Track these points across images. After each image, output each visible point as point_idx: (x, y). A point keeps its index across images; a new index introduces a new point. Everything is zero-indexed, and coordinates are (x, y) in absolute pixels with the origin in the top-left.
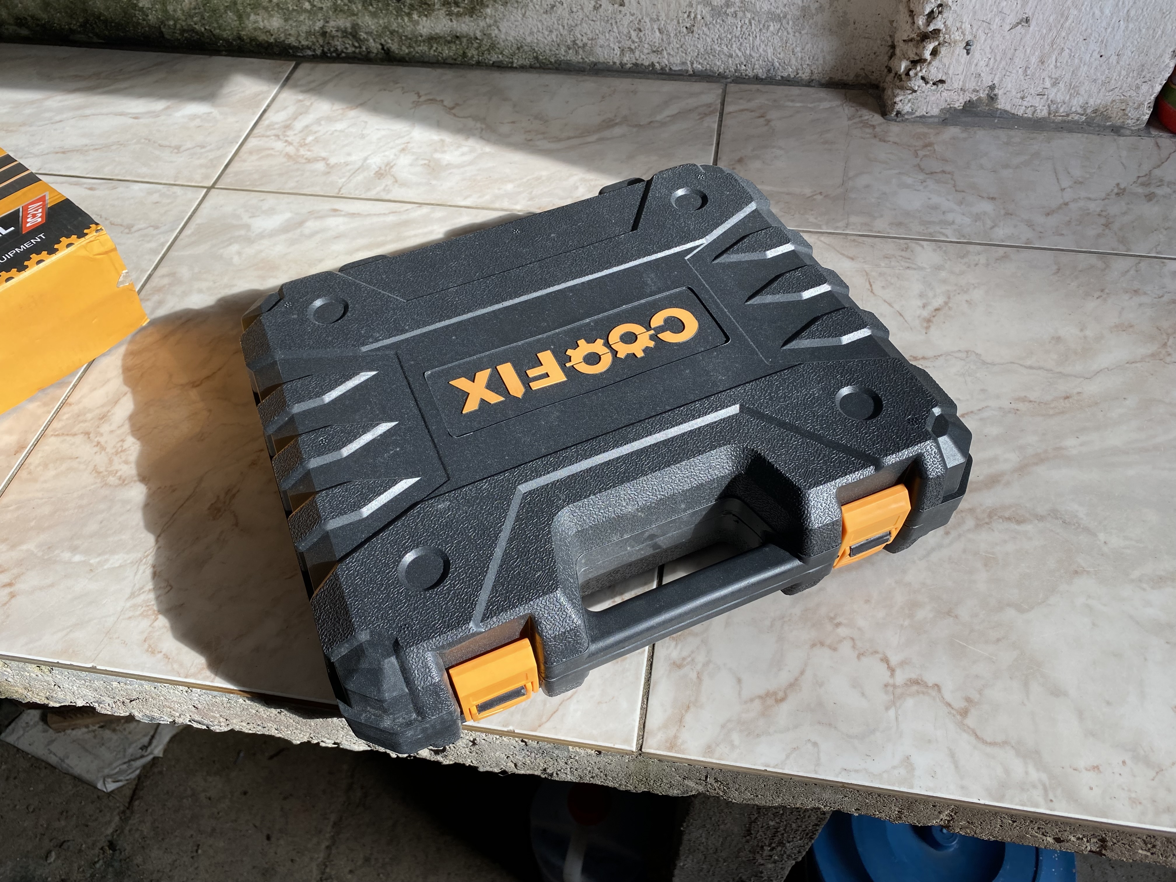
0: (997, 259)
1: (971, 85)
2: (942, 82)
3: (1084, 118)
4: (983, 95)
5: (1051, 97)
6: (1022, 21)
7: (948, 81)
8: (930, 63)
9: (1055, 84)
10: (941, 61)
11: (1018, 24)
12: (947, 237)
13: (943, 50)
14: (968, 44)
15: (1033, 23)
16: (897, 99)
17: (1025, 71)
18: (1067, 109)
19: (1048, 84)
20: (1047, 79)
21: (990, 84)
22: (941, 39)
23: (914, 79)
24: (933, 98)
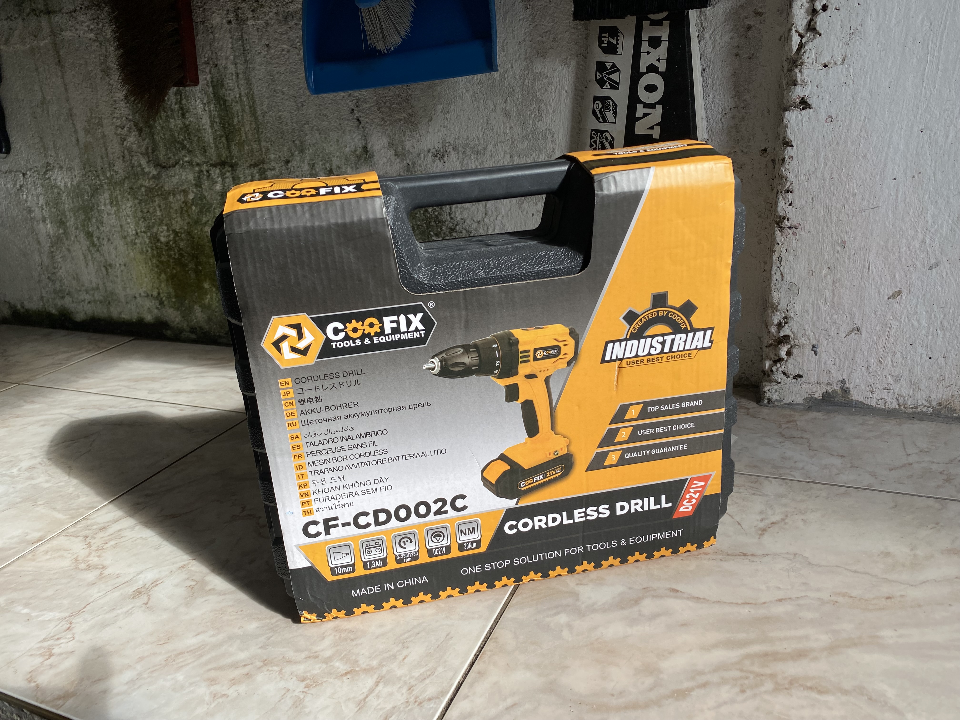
0: (837, 495)
1: (825, 379)
2: (800, 376)
3: (932, 410)
4: (837, 388)
5: (896, 391)
6: (853, 329)
7: (805, 375)
8: (787, 361)
9: (897, 380)
10: (794, 359)
11: (851, 332)
12: (794, 477)
13: (795, 351)
14: (814, 347)
15: (864, 331)
16: (766, 389)
17: (868, 369)
18: (914, 402)
19: (890, 380)
20: (888, 376)
21: (841, 379)
22: (792, 343)
23: (776, 373)
24: (795, 389)
